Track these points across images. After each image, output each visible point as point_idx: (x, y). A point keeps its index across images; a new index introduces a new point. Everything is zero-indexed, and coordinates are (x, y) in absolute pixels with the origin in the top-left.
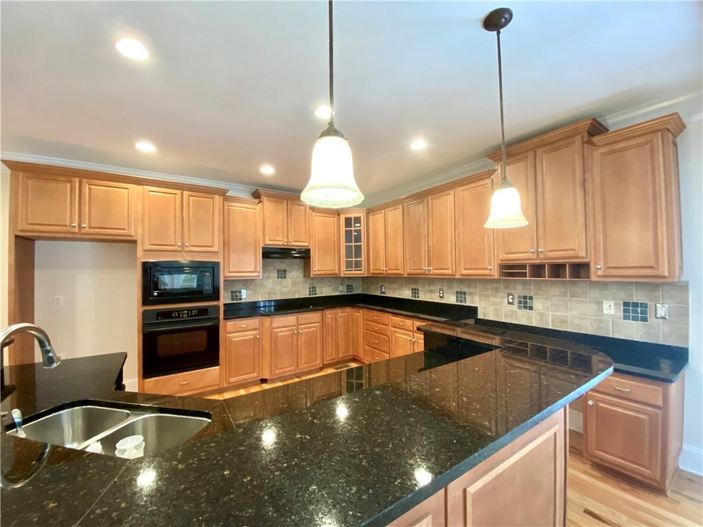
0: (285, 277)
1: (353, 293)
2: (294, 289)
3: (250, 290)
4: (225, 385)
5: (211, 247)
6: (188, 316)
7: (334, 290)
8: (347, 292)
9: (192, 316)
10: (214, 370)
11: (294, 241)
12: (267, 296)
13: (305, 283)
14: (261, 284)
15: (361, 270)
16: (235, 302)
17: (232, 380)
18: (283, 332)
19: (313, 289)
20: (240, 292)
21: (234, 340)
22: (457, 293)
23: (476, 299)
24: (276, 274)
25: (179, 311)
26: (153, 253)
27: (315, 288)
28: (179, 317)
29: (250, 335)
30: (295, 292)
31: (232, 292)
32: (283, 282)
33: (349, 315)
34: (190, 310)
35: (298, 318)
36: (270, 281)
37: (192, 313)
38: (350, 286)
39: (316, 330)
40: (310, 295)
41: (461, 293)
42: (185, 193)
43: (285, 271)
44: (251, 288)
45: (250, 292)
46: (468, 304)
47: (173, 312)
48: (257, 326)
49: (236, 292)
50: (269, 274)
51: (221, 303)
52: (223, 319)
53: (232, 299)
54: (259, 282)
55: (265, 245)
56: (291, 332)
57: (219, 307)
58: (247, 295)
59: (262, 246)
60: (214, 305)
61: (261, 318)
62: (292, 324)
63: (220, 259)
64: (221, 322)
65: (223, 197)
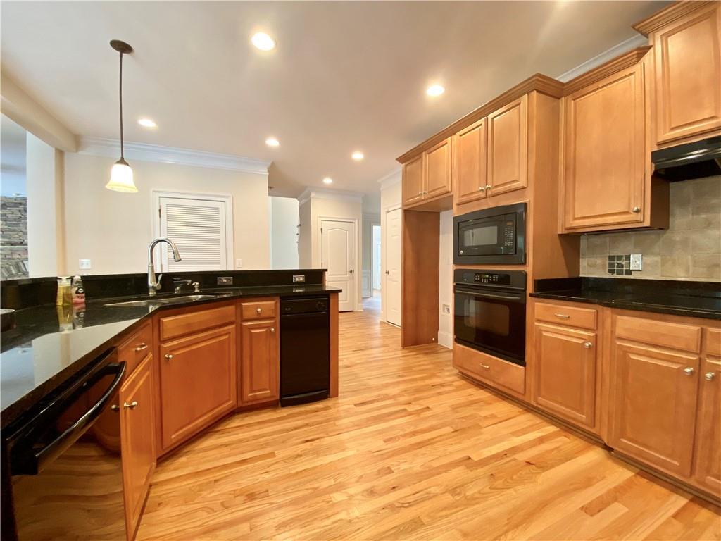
3: (653, 254)
4: (533, 403)
6: (489, 282)
9: (492, 282)
10: (517, 369)
14: (685, 242)
18: (649, 355)
20: (628, 258)
21: (545, 334)
25: (481, 274)
26: (465, 205)
28: (480, 281)
29: (577, 336)
31: (611, 258)
34: (491, 274)
35: (703, 332)
37: (492, 278)
42: (491, 116)
44: (656, 249)
45: (649, 259)
48: (592, 325)
49: (619, 258)
50: (710, 216)
51: (529, 269)
52: (531, 295)
53: (612, 272)
54: (678, 238)
55: (659, 144)
56: (675, 367)
57: (525, 275)
58: (644, 264)
59: (651, 147)
60: (520, 272)
61: (600, 308)
62: (682, 346)
63: (529, 198)
64: (529, 299)
65: (538, 91)
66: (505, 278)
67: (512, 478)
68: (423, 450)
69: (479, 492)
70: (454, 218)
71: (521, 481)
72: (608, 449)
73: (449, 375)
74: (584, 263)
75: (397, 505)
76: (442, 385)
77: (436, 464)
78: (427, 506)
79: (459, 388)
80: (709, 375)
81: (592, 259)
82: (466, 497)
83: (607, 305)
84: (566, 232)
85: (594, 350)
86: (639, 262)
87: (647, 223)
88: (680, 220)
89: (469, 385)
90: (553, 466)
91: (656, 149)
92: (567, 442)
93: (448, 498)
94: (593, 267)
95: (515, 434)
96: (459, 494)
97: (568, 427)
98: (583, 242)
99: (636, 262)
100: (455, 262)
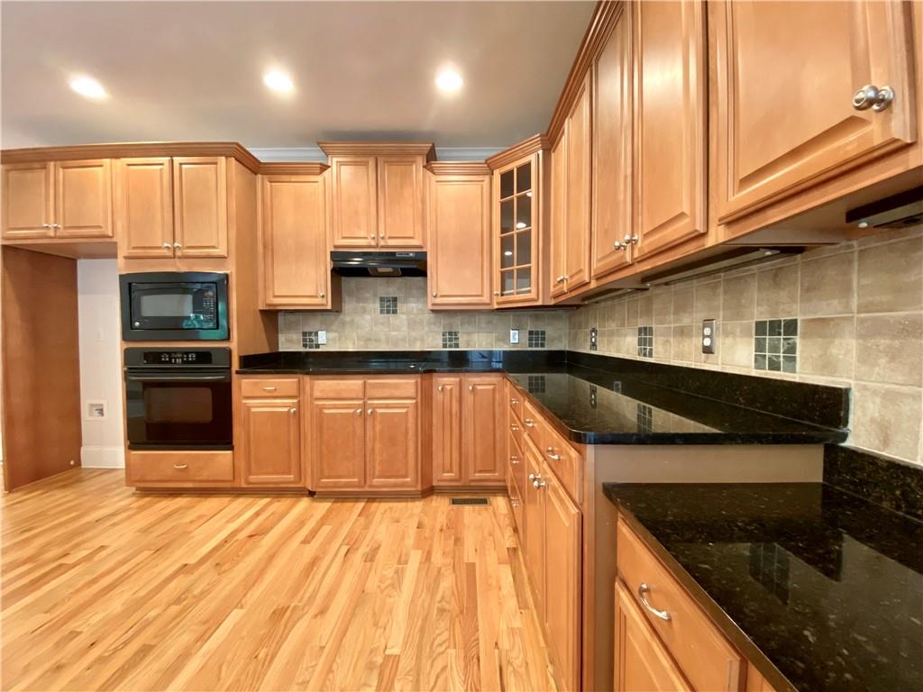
0: (395, 312)
1: (546, 349)
2: (413, 334)
3: (332, 331)
4: (244, 485)
5: (213, 247)
6: (183, 362)
7: (498, 340)
8: (530, 345)
9: (188, 362)
10: (224, 455)
11: (390, 238)
12: (362, 343)
13: (434, 324)
14: (352, 322)
15: (529, 291)
16: (308, 350)
17: (253, 478)
18: (335, 407)
19: (452, 335)
20: (316, 334)
21: (253, 410)
22: (760, 328)
23: (846, 348)
24: (378, 305)
25: (170, 353)
26: (138, 261)
27: (456, 334)
28: (170, 362)
29: (283, 406)
30: (415, 339)
32: (391, 319)
33: (494, 390)
34: (186, 352)
35: (365, 383)
36: (368, 317)
37: (188, 357)
38: (537, 333)
39: (406, 413)
40: (445, 346)
41: (774, 327)
42: (177, 160)
43: (395, 300)
44: (334, 328)
45: (332, 335)
46: (805, 372)
47: (163, 353)
48: (294, 392)
49: (310, 333)
50: (365, 305)
51: (233, 345)
52: (237, 372)
53: (305, 346)
54: (348, 319)
55: (335, 247)
56: (351, 411)
57: (229, 352)
58: (328, 339)
59: (330, 249)
60: (224, 349)
61: (301, 376)
62: (354, 396)
63: (230, 269)
64: (235, 377)
65: (236, 159)
66: (204, 356)
67: (238, 556)
68: (117, 590)
69: (208, 584)
70: (121, 276)
71: (247, 553)
72: (312, 494)
73: (123, 498)
74: (282, 338)
75: (106, 654)
76: (113, 515)
77: (142, 593)
78: (150, 631)
79: (141, 509)
80: (369, 411)
81: (290, 335)
82: (195, 597)
83: (308, 373)
84: (267, 308)
85: (298, 414)
86: (324, 338)
87: (329, 307)
88: (348, 306)
89: (157, 499)
90: (272, 528)
91: (333, 250)
92: (279, 505)
93: (175, 609)
94: (289, 342)
95: (230, 521)
96: (185, 599)
97: (277, 492)
98: (281, 319)
99: (322, 337)
100: (125, 338)
